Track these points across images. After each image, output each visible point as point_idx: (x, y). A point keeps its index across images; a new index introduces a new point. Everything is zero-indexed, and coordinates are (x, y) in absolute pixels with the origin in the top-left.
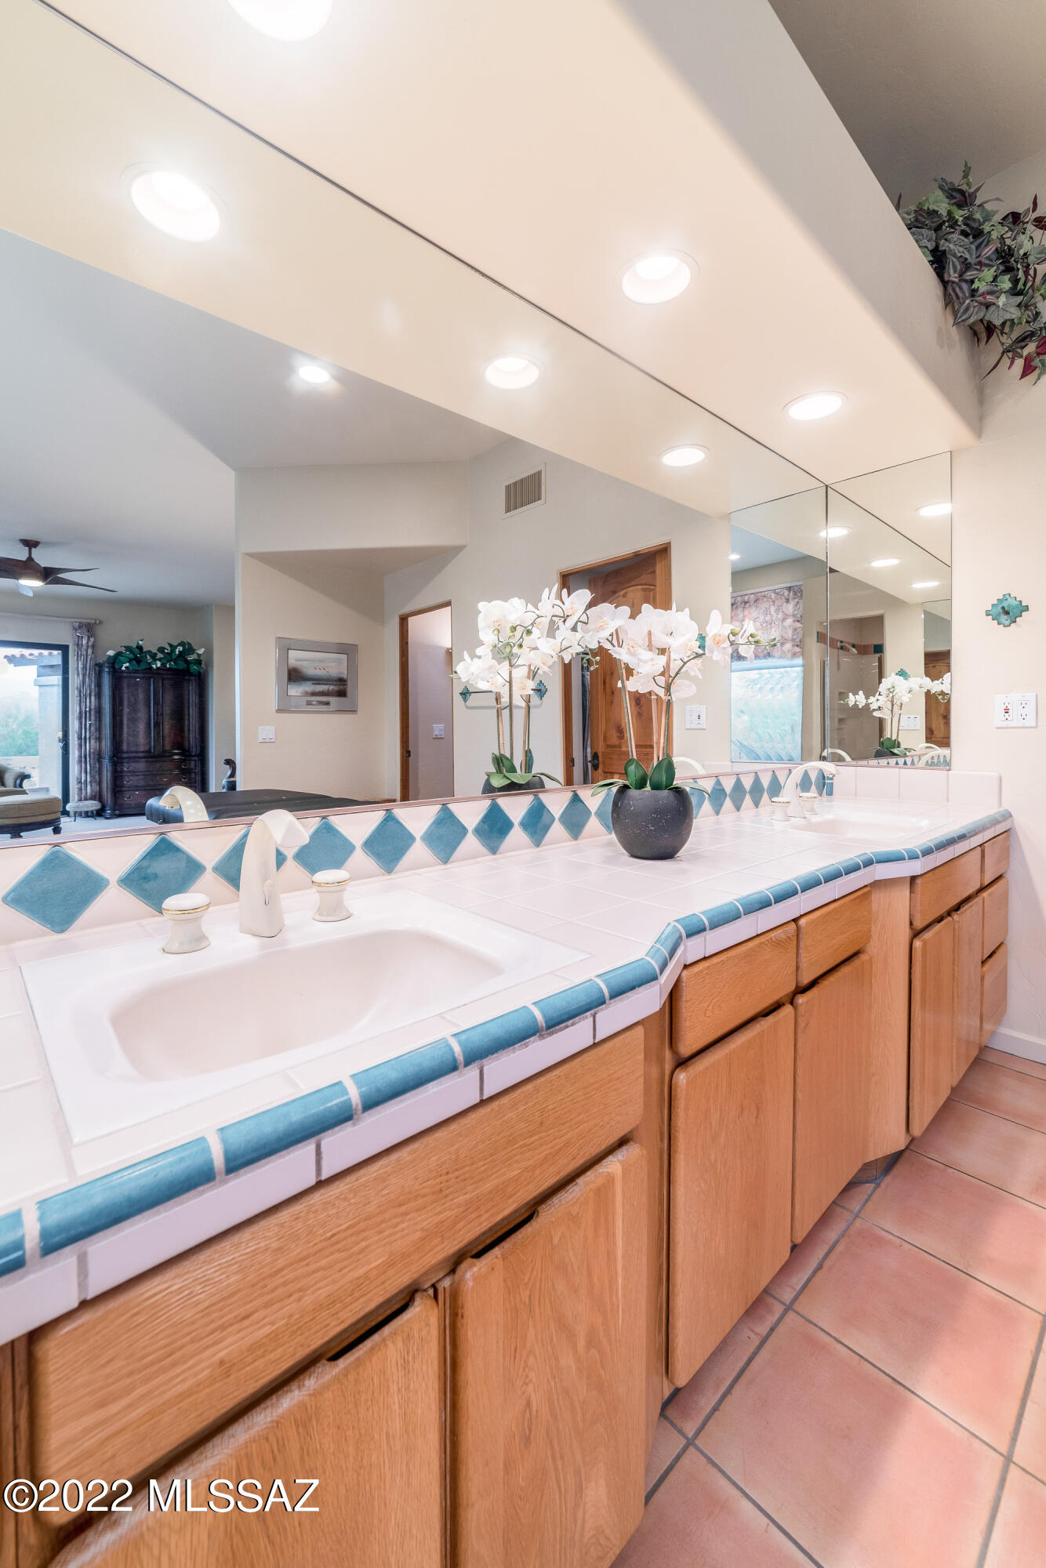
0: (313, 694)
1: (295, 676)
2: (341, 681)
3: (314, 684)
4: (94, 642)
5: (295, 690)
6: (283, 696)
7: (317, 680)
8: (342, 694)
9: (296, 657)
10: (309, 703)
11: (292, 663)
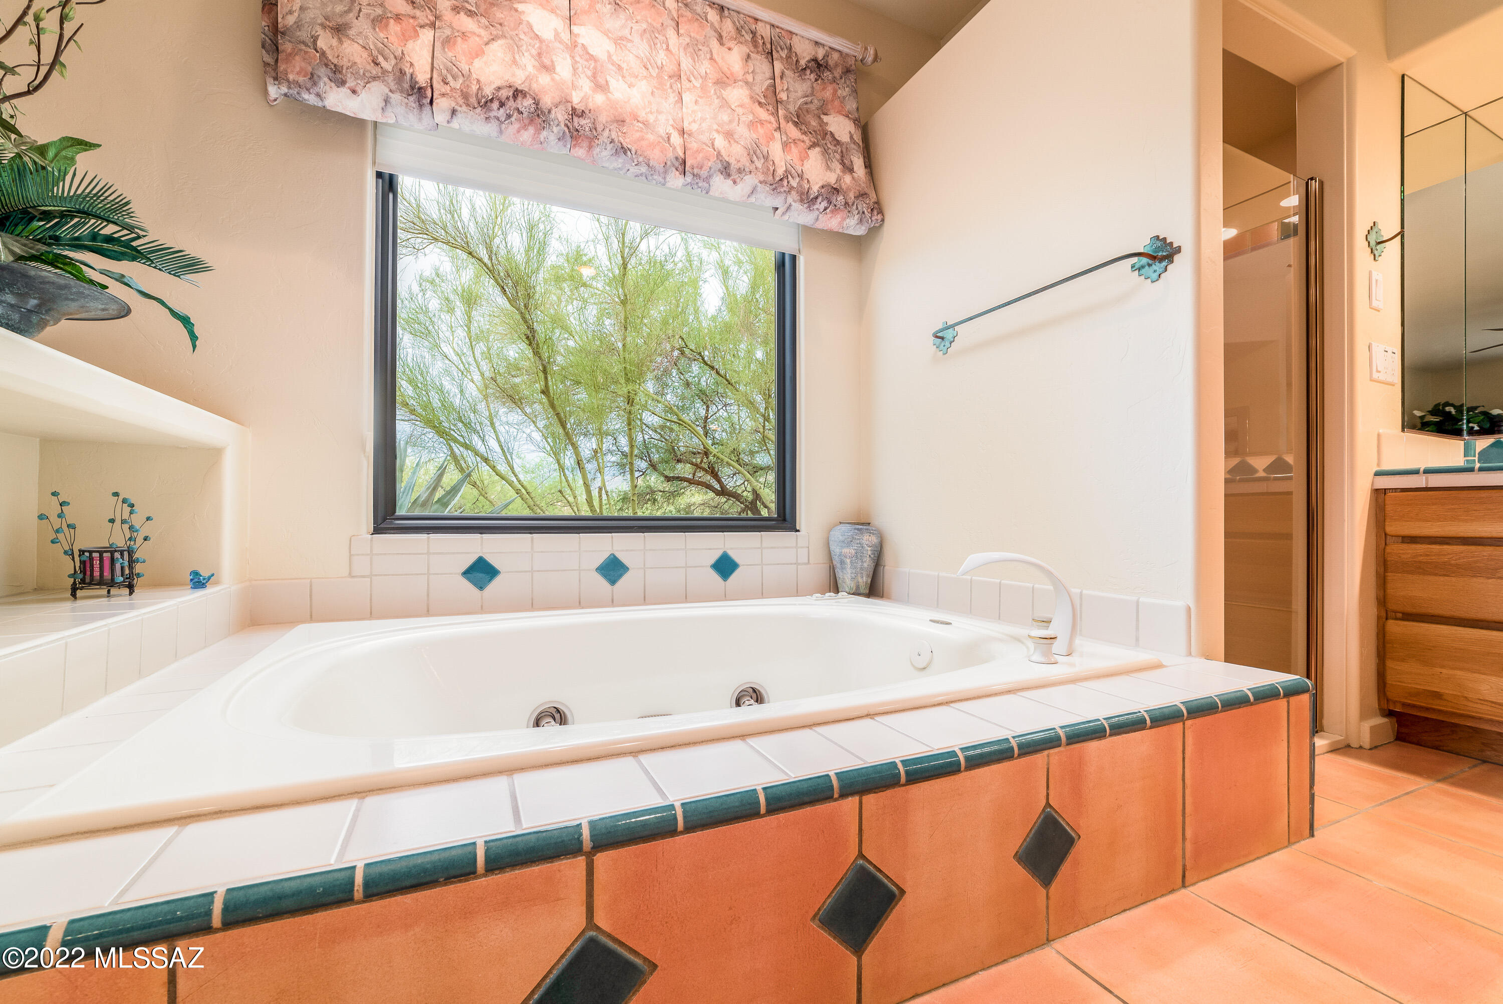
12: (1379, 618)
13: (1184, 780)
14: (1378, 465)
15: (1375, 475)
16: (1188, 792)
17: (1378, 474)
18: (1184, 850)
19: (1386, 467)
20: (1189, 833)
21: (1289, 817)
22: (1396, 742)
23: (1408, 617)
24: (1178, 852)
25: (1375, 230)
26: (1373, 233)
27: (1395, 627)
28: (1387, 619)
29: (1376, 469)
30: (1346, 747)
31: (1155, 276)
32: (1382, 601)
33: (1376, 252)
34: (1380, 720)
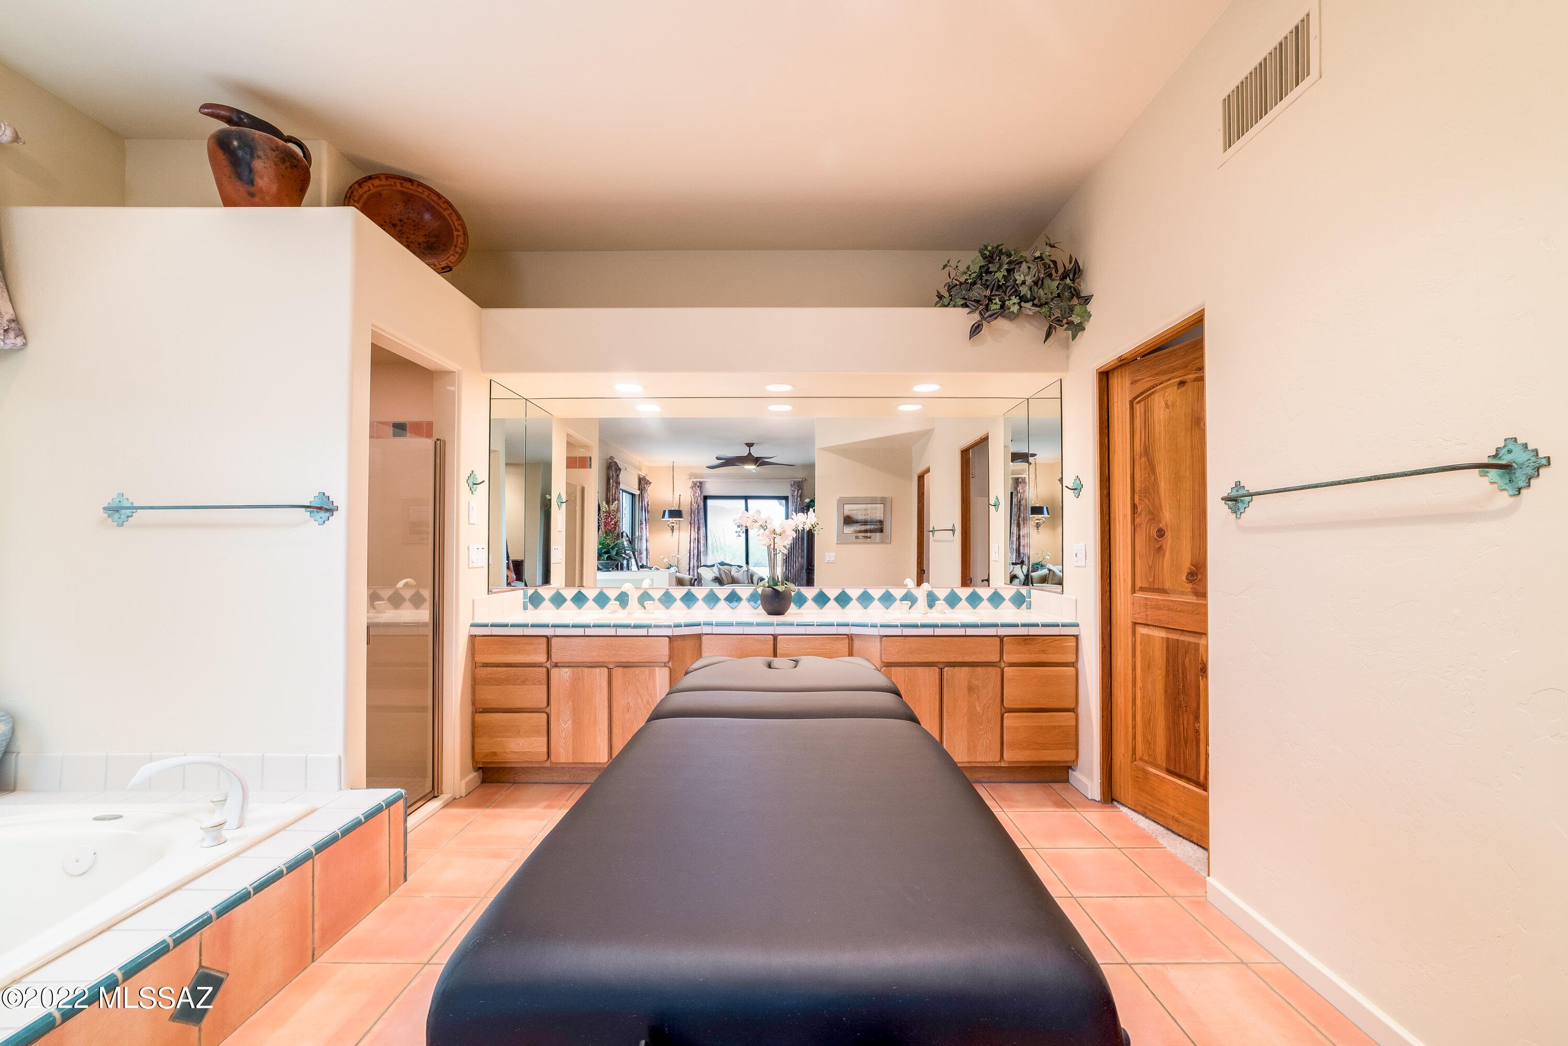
0: (860, 532)
1: (848, 521)
2: (881, 522)
3: (860, 525)
4: (801, 493)
5: (848, 530)
6: (840, 534)
7: (865, 523)
8: (881, 531)
9: (849, 509)
10: (857, 538)
11: (847, 512)
12: (473, 712)
13: (313, 895)
14: (473, 619)
15: (471, 626)
16: (316, 901)
17: (472, 625)
18: (313, 939)
19: (478, 620)
20: (317, 926)
21: (390, 878)
22: (482, 784)
23: (486, 711)
24: (309, 941)
25: (472, 476)
26: (471, 479)
27: (480, 718)
28: (476, 713)
29: (471, 622)
30: (453, 800)
31: (321, 521)
32: (473, 703)
33: (473, 489)
34: (475, 774)
